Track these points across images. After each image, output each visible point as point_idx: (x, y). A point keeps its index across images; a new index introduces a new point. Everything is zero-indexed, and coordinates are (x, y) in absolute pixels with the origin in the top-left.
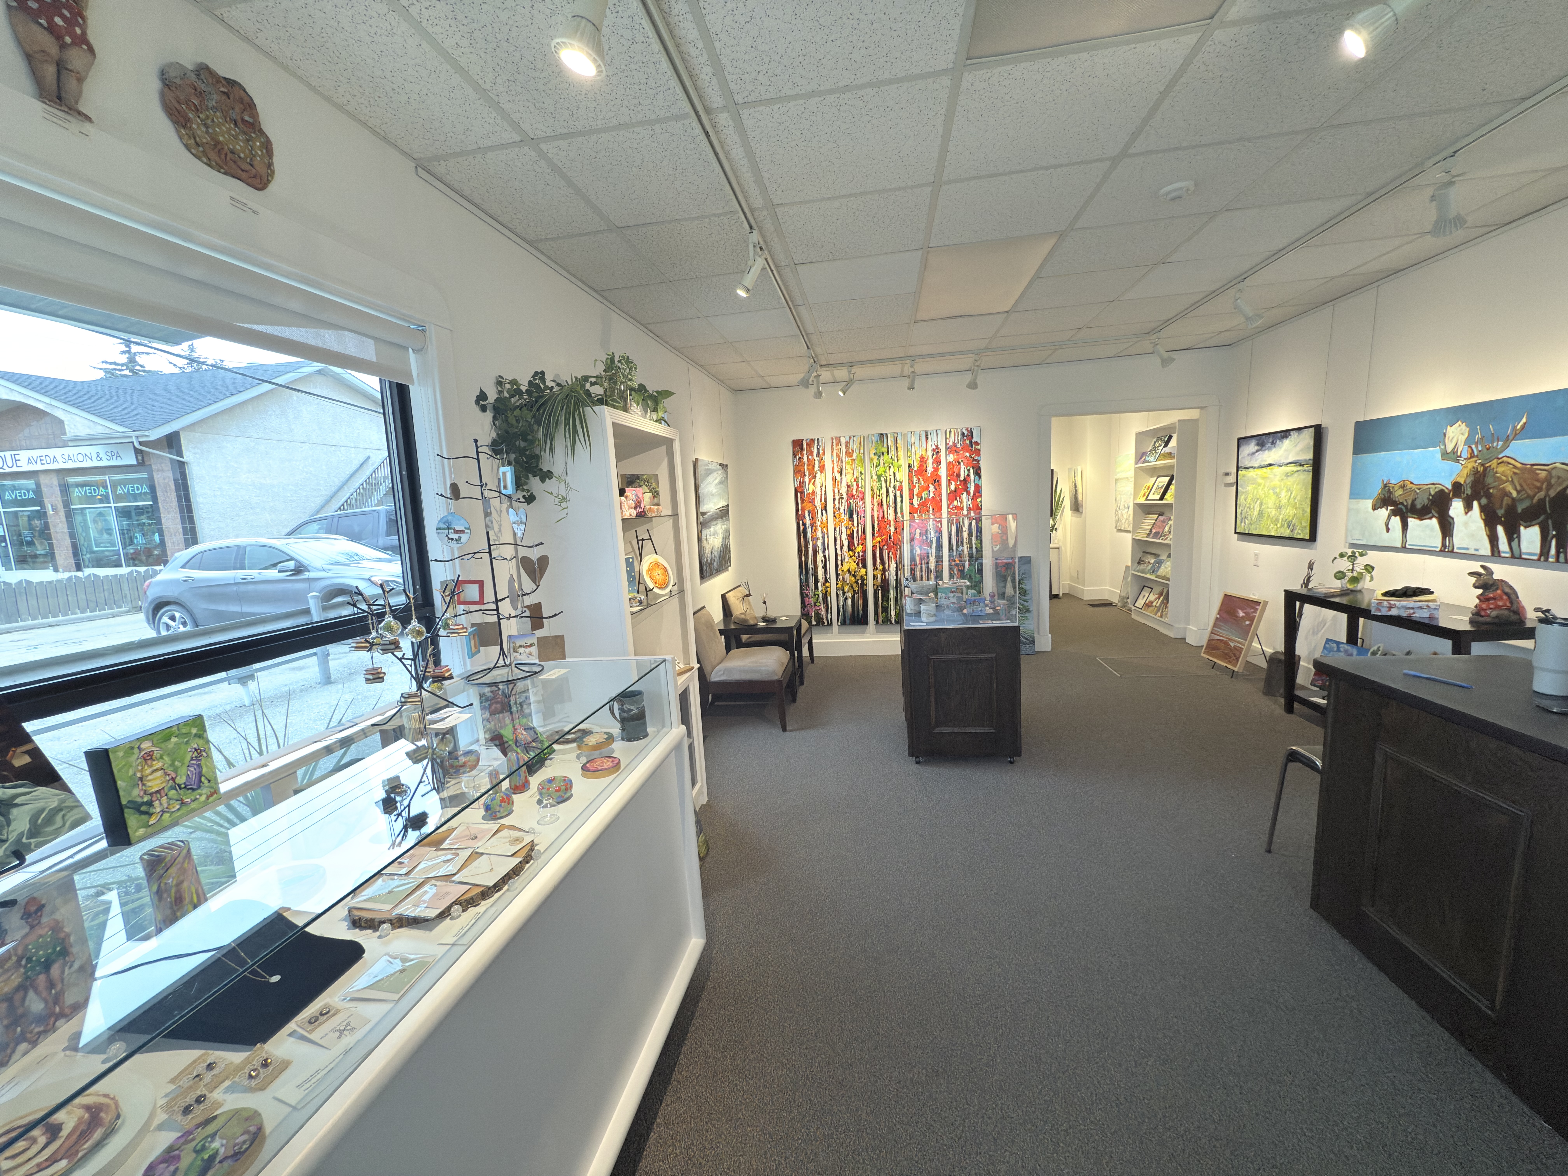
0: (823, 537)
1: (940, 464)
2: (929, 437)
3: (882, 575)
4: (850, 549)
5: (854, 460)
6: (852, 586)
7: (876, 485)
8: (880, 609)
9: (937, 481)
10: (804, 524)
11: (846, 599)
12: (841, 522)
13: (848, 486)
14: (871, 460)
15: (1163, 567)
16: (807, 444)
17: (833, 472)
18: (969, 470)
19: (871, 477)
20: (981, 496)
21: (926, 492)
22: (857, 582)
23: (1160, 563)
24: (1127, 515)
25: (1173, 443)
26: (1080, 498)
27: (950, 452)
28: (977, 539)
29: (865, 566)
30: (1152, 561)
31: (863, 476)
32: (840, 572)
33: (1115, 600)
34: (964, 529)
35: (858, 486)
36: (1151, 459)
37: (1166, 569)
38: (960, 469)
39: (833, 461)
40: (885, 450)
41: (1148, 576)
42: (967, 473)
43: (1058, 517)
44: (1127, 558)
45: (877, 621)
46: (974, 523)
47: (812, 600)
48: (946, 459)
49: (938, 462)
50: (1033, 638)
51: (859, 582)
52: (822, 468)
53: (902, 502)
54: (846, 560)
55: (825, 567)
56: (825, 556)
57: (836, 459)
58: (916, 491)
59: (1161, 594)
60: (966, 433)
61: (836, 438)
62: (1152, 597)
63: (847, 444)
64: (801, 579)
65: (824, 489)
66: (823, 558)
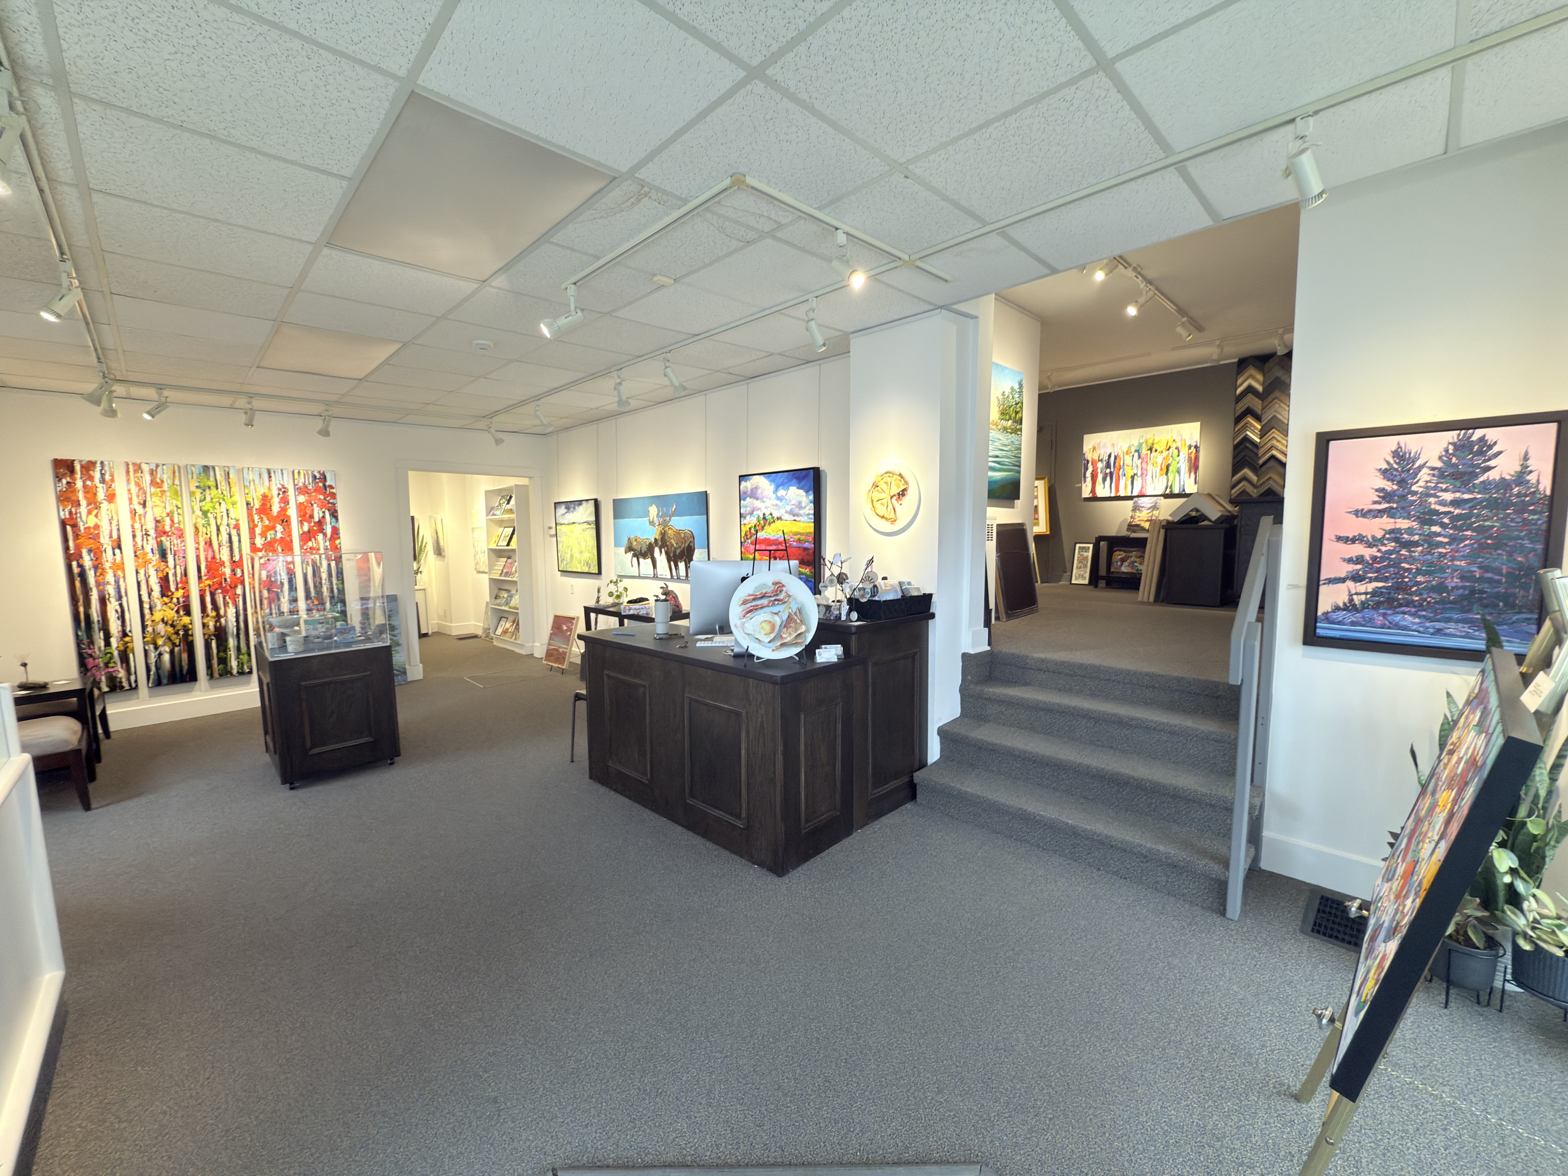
0: (117, 582)
1: (288, 503)
2: (272, 474)
3: (216, 622)
4: (163, 595)
5: (164, 491)
6: (169, 638)
7: (201, 522)
8: (215, 661)
9: (285, 520)
10: (80, 566)
11: (160, 654)
12: (146, 563)
13: (157, 521)
14: (192, 494)
15: (513, 600)
16: (82, 467)
17: (131, 503)
18: (324, 512)
19: (193, 512)
20: (339, 538)
21: (272, 532)
22: (177, 633)
23: (511, 596)
24: (484, 559)
25: (513, 501)
26: (442, 543)
27: (300, 493)
28: (338, 580)
29: (188, 613)
30: (506, 596)
31: (180, 511)
32: (149, 623)
33: (480, 632)
34: (322, 570)
35: (172, 521)
36: (498, 513)
37: (515, 601)
38: (313, 510)
39: (129, 490)
40: (211, 483)
41: (503, 608)
42: (321, 515)
43: (422, 561)
44: (486, 596)
45: (211, 675)
46: (333, 564)
47: (101, 662)
48: (296, 501)
49: (285, 501)
50: (405, 669)
51: (181, 633)
52: (111, 498)
53: (240, 541)
54: (159, 607)
55: (122, 617)
56: (121, 605)
57: (134, 490)
58: (258, 530)
59: (514, 622)
60: (318, 476)
61: (134, 464)
62: (508, 625)
63: (152, 473)
64: (77, 636)
65: (114, 523)
66: (118, 608)
